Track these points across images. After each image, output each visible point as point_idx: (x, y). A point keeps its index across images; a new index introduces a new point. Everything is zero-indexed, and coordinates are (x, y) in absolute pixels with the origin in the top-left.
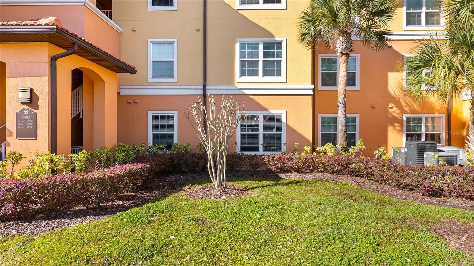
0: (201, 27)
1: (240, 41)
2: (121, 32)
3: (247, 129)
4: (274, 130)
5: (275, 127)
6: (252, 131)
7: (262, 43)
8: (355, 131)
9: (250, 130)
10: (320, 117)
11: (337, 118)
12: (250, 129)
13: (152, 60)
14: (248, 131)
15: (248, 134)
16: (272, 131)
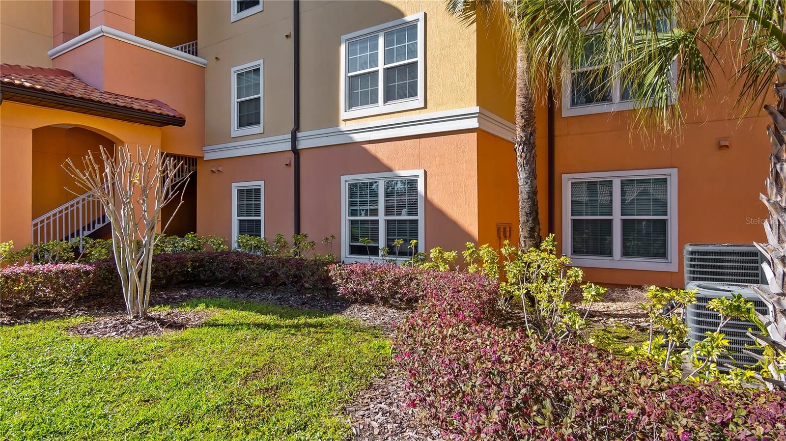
0: (291, 30)
1: (346, 40)
2: (205, 65)
3: (360, 209)
4: (404, 211)
5: (407, 205)
6: (366, 215)
7: (383, 33)
8: (666, 215)
9: (363, 213)
10: (566, 182)
11: (612, 181)
12: (363, 210)
13: (237, 100)
14: (361, 215)
15: (362, 221)
16: (400, 214)
